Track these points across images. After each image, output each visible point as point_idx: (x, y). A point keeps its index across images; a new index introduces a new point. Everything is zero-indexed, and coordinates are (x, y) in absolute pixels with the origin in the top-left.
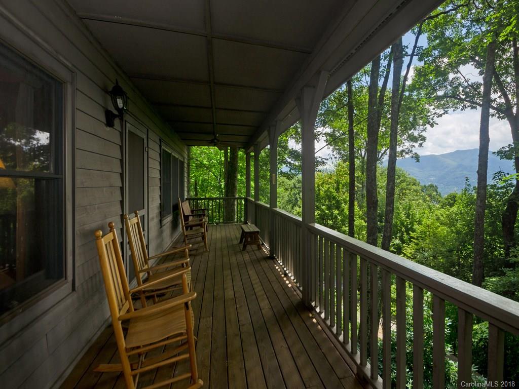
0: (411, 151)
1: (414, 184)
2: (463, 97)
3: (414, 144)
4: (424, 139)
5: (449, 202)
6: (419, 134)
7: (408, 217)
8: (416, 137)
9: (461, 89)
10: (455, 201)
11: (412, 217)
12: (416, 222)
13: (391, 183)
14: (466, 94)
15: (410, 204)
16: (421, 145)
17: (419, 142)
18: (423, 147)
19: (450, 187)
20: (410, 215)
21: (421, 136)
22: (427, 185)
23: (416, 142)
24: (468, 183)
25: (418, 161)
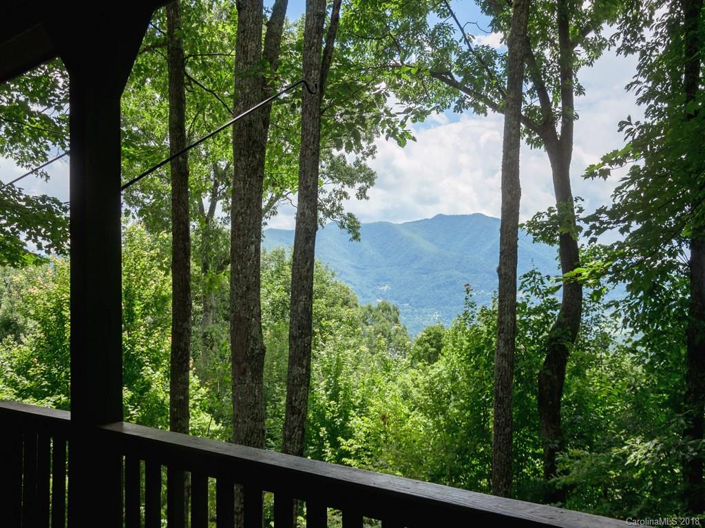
0: (339, 208)
1: (345, 303)
2: (459, 79)
3: (346, 189)
4: (370, 178)
5: (426, 350)
6: (357, 162)
7: (334, 396)
8: (350, 169)
9: (454, 57)
10: (439, 348)
11: (345, 396)
12: (354, 408)
13: (303, 297)
14: (465, 72)
15: (338, 360)
16: (362, 194)
17: (358, 185)
18: (367, 198)
19: (424, 310)
20: (340, 389)
21: (362, 168)
22: (374, 306)
23: (351, 184)
24: (470, 301)
25: (356, 237)
